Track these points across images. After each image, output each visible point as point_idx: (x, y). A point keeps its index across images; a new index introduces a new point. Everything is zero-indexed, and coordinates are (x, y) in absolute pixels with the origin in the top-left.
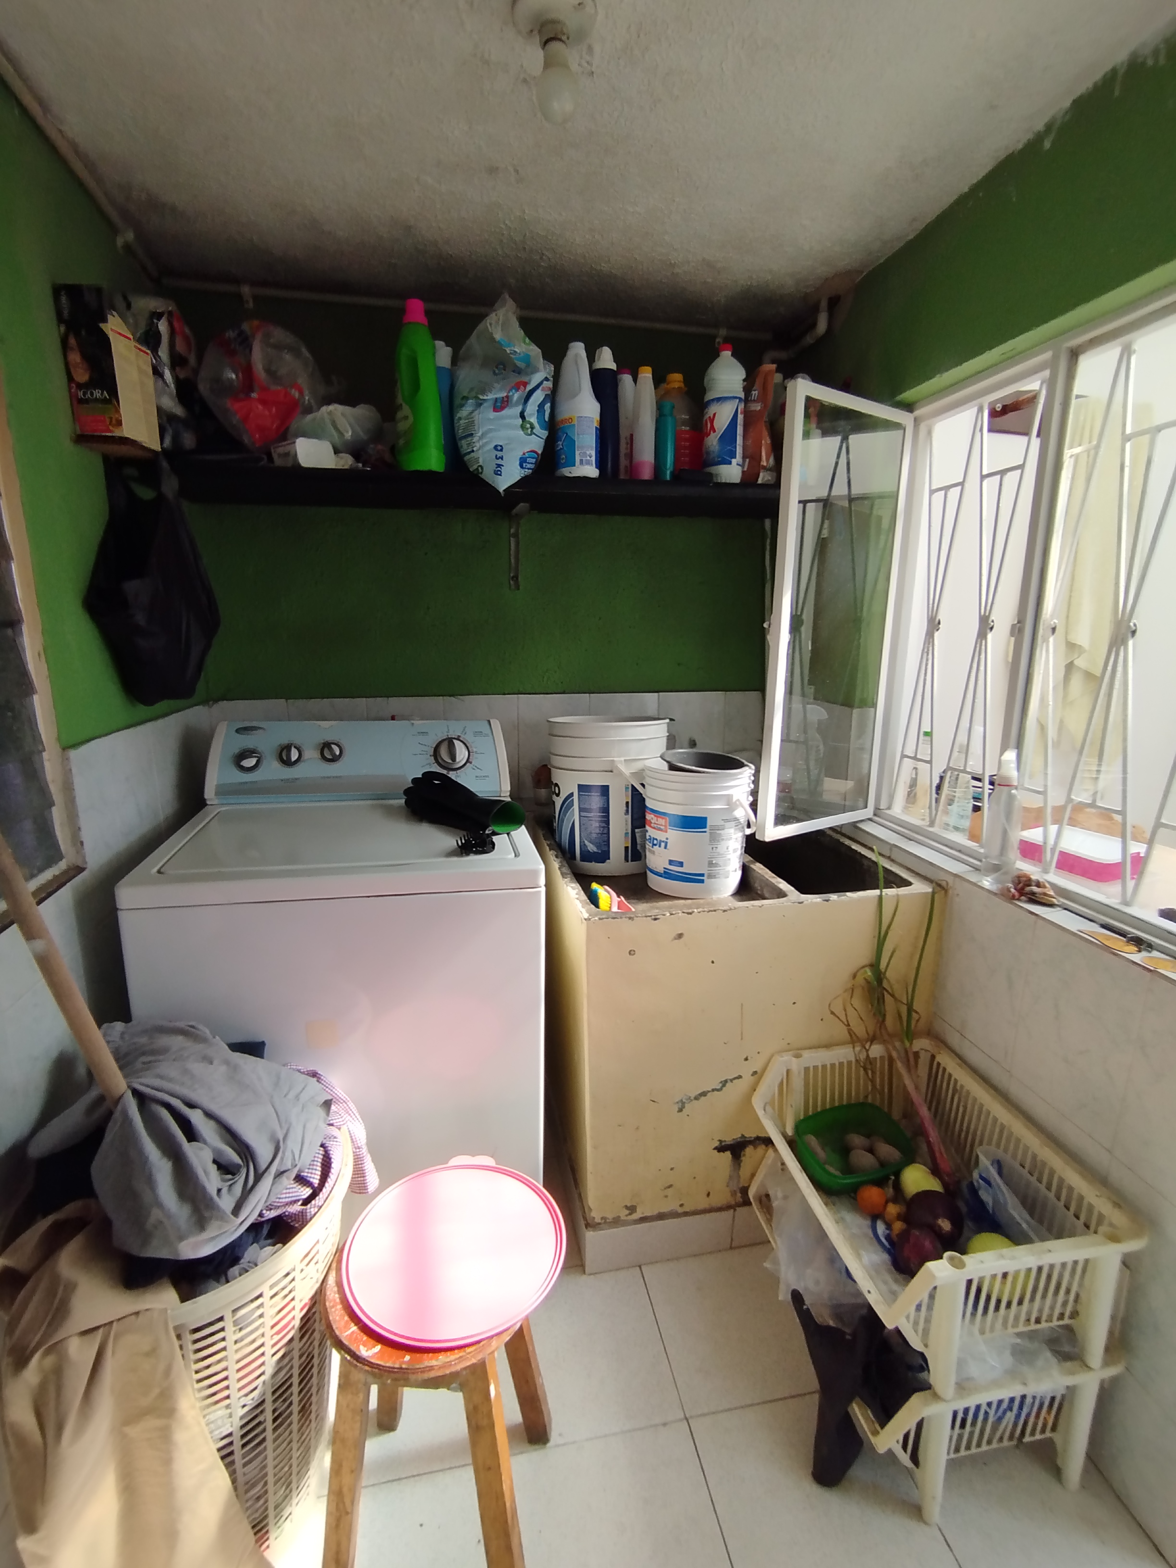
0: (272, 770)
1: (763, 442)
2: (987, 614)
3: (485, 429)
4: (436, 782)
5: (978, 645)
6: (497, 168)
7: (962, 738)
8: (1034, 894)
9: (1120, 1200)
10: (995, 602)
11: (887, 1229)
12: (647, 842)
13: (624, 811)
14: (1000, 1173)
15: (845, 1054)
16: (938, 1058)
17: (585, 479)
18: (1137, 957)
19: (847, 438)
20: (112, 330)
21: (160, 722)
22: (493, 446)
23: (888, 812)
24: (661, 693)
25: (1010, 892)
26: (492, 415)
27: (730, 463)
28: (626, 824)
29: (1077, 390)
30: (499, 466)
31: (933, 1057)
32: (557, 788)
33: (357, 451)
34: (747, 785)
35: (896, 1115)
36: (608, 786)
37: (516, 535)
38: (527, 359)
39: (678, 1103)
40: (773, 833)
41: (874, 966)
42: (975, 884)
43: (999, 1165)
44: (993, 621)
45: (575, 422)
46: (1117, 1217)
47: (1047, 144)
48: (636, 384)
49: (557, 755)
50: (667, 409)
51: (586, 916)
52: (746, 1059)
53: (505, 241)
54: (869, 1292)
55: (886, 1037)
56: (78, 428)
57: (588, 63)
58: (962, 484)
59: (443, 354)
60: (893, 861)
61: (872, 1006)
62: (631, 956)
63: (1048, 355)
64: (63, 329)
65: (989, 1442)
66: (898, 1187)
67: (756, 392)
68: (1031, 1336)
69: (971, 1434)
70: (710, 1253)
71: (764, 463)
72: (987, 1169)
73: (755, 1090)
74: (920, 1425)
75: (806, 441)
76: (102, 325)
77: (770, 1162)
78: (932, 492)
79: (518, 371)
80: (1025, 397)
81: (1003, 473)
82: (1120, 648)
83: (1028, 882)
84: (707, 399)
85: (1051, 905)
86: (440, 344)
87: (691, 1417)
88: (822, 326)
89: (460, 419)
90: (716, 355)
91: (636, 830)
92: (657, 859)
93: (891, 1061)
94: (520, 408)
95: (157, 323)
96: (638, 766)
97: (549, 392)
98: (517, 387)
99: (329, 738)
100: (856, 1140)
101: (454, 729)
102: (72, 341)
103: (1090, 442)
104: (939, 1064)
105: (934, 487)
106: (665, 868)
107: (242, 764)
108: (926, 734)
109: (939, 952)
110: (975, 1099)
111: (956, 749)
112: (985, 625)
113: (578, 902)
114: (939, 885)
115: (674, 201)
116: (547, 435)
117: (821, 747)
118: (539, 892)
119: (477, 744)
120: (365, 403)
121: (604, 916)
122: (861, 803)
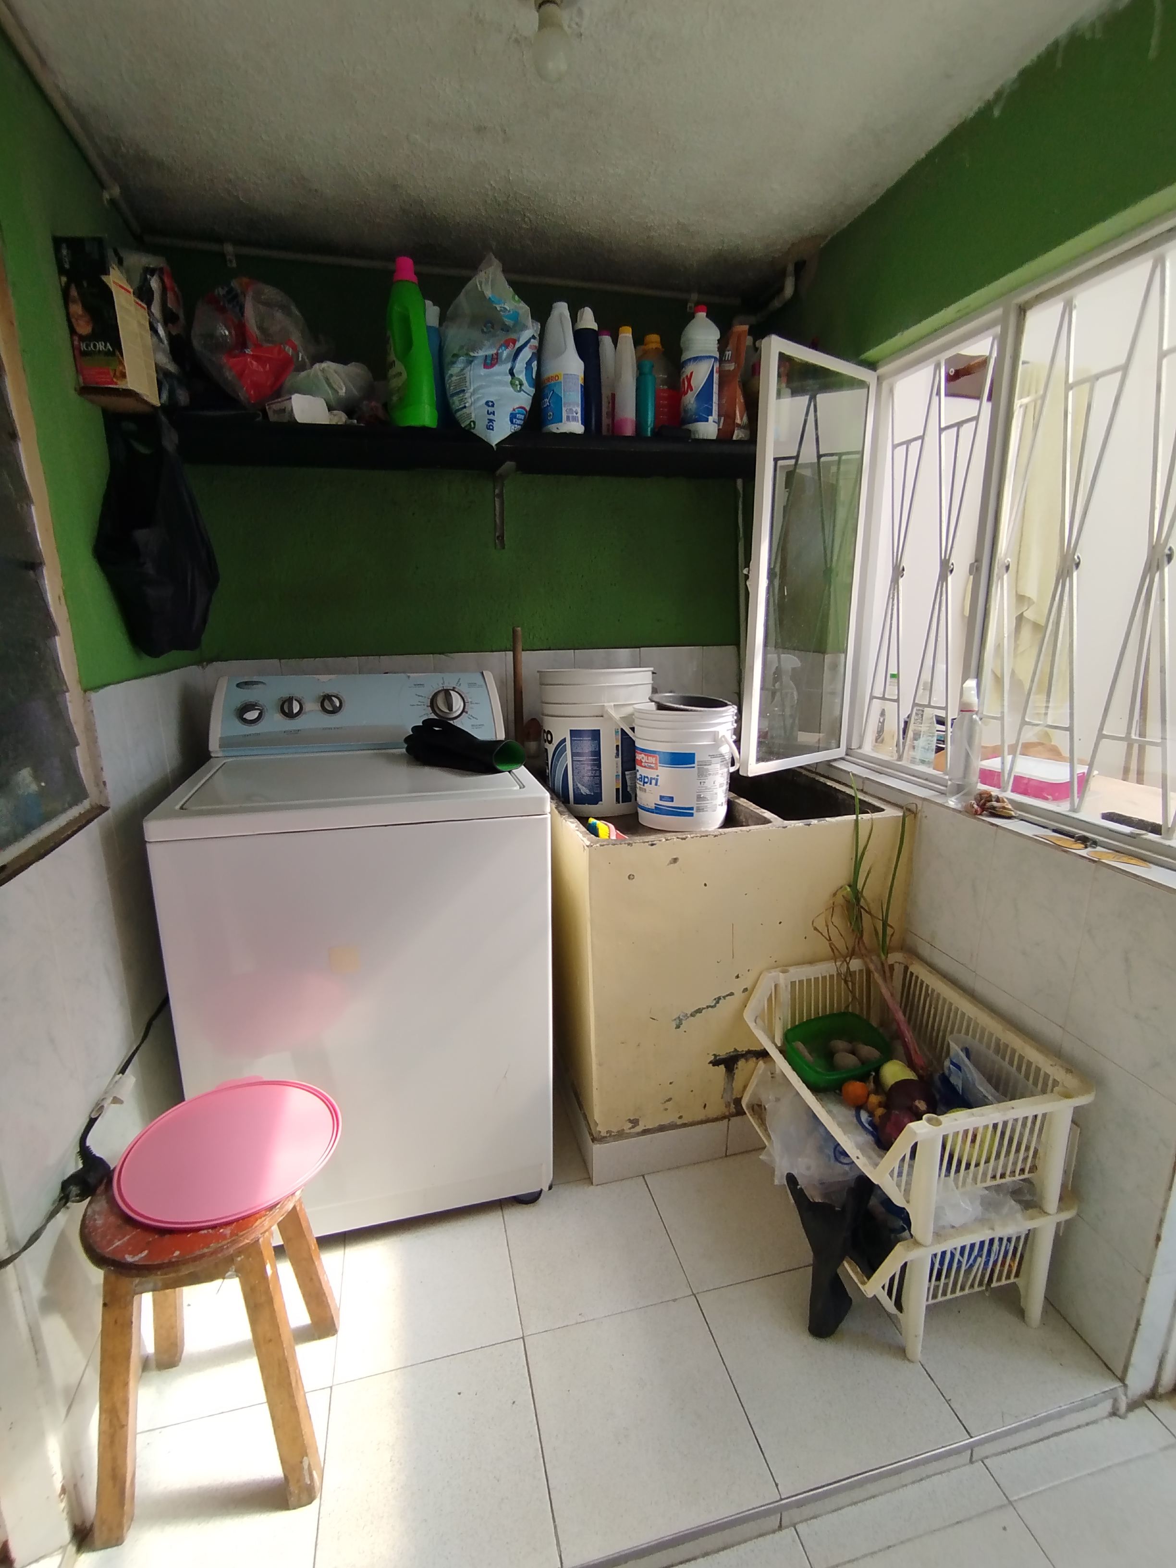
0: (274, 722)
1: (737, 400)
2: (947, 558)
3: (477, 384)
4: (437, 729)
5: (939, 588)
6: (485, 128)
7: (926, 676)
8: (994, 808)
9: (1071, 1065)
10: (954, 546)
11: (870, 1116)
12: (638, 781)
13: (615, 755)
14: (968, 1055)
15: (827, 969)
16: (911, 969)
17: (572, 435)
18: (1084, 853)
19: (815, 398)
20: (114, 282)
21: (163, 677)
22: (484, 402)
23: (859, 751)
24: (642, 649)
25: (973, 807)
26: (483, 371)
27: (707, 420)
28: (617, 767)
29: (1023, 357)
30: (491, 421)
31: (906, 968)
32: (549, 736)
33: (350, 408)
34: (731, 723)
35: (874, 1023)
36: (599, 730)
37: (501, 496)
38: (516, 316)
39: (675, 1019)
40: (755, 768)
41: (853, 885)
42: (942, 805)
43: (967, 1052)
44: (953, 564)
45: (561, 379)
46: (1070, 1081)
47: (996, 113)
48: (616, 346)
49: (547, 703)
50: (646, 369)
51: (588, 843)
52: (737, 977)
53: (489, 202)
54: (858, 1158)
55: (864, 951)
56: (81, 380)
57: (577, 24)
58: (922, 438)
59: (432, 312)
60: (866, 793)
61: (851, 923)
62: (630, 881)
63: (998, 312)
64: (64, 279)
65: (962, 1289)
66: (878, 1081)
67: (730, 352)
68: (998, 1188)
69: (946, 1285)
70: (708, 1161)
71: (738, 421)
72: (958, 1055)
73: (746, 1006)
74: (904, 1267)
75: (778, 400)
76: (105, 278)
77: (761, 1072)
78: (894, 447)
79: (506, 329)
80: (977, 361)
81: (959, 425)
82: (1066, 579)
83: (989, 798)
84: (683, 359)
85: (1010, 817)
86: (429, 303)
87: (698, 1293)
88: (789, 290)
89: (451, 376)
90: (692, 316)
91: (626, 773)
92: (648, 796)
93: (869, 972)
94: (509, 366)
95: (150, 280)
96: (629, 710)
97: (535, 351)
98: (506, 344)
99: (329, 691)
100: (840, 1044)
101: (448, 680)
102: (74, 292)
103: (1036, 392)
104: (912, 974)
105: (896, 442)
106: (656, 804)
107: (244, 717)
108: (893, 676)
109: (910, 872)
110: (945, 1000)
111: (921, 687)
112: (946, 568)
113: (578, 833)
114: (909, 810)
115: (653, 163)
116: (534, 392)
117: (795, 693)
118: (546, 819)
119: (472, 695)
120: (357, 361)
121: (605, 843)
122: (834, 743)
